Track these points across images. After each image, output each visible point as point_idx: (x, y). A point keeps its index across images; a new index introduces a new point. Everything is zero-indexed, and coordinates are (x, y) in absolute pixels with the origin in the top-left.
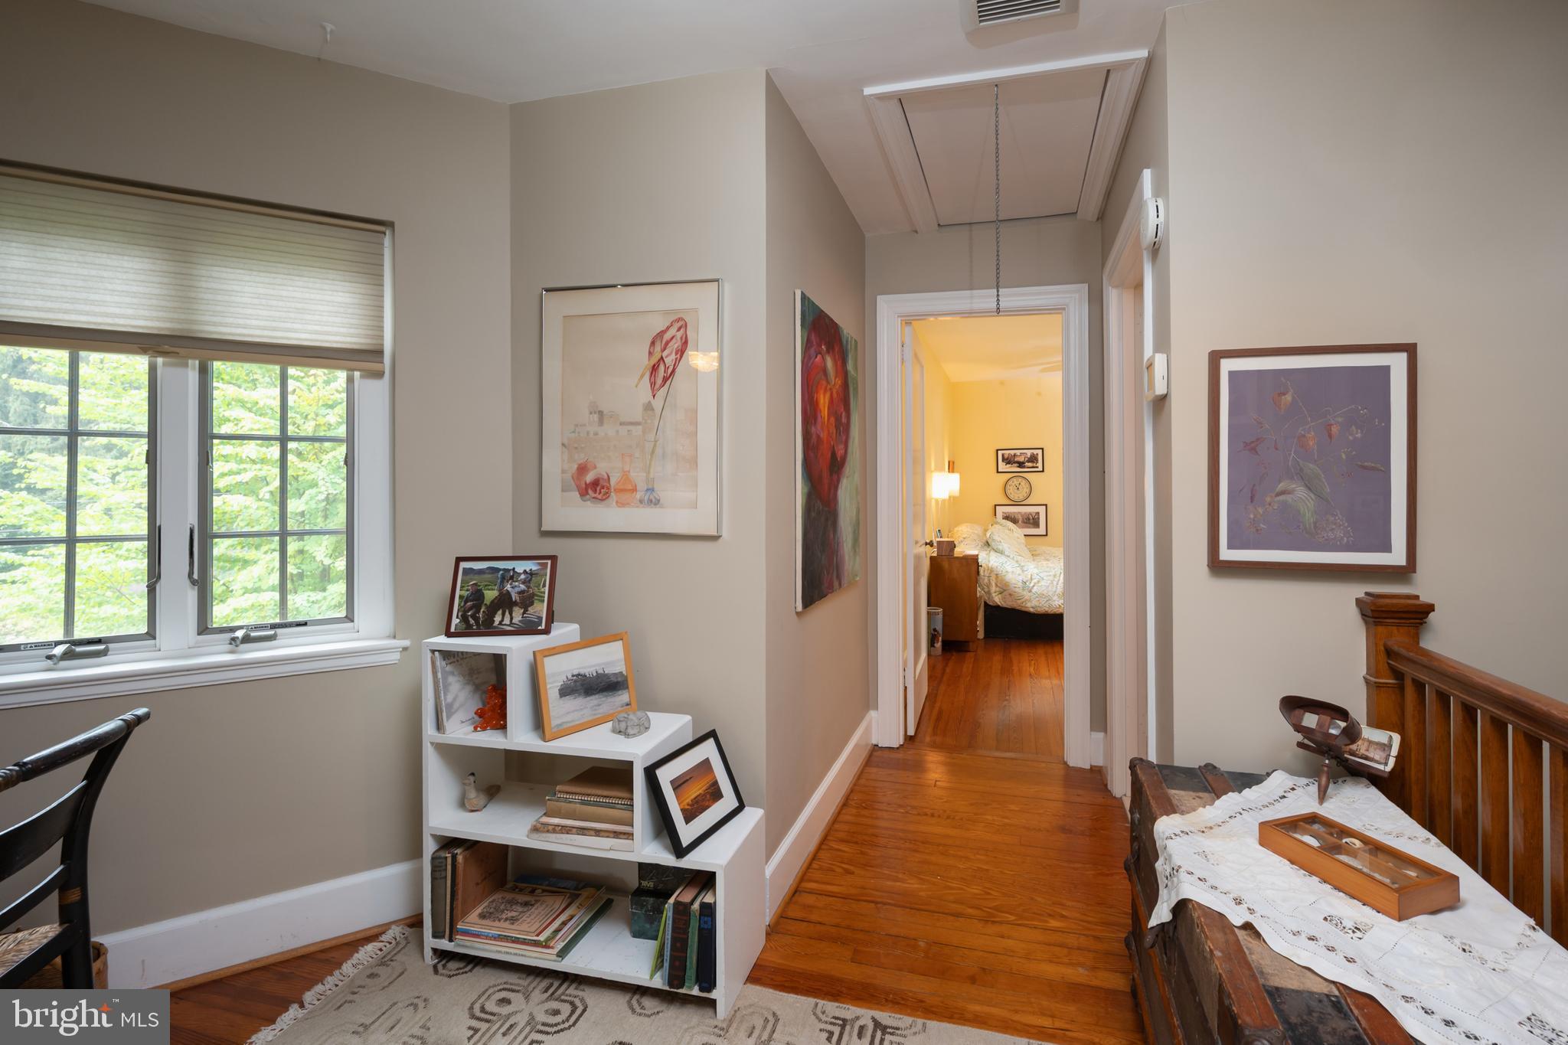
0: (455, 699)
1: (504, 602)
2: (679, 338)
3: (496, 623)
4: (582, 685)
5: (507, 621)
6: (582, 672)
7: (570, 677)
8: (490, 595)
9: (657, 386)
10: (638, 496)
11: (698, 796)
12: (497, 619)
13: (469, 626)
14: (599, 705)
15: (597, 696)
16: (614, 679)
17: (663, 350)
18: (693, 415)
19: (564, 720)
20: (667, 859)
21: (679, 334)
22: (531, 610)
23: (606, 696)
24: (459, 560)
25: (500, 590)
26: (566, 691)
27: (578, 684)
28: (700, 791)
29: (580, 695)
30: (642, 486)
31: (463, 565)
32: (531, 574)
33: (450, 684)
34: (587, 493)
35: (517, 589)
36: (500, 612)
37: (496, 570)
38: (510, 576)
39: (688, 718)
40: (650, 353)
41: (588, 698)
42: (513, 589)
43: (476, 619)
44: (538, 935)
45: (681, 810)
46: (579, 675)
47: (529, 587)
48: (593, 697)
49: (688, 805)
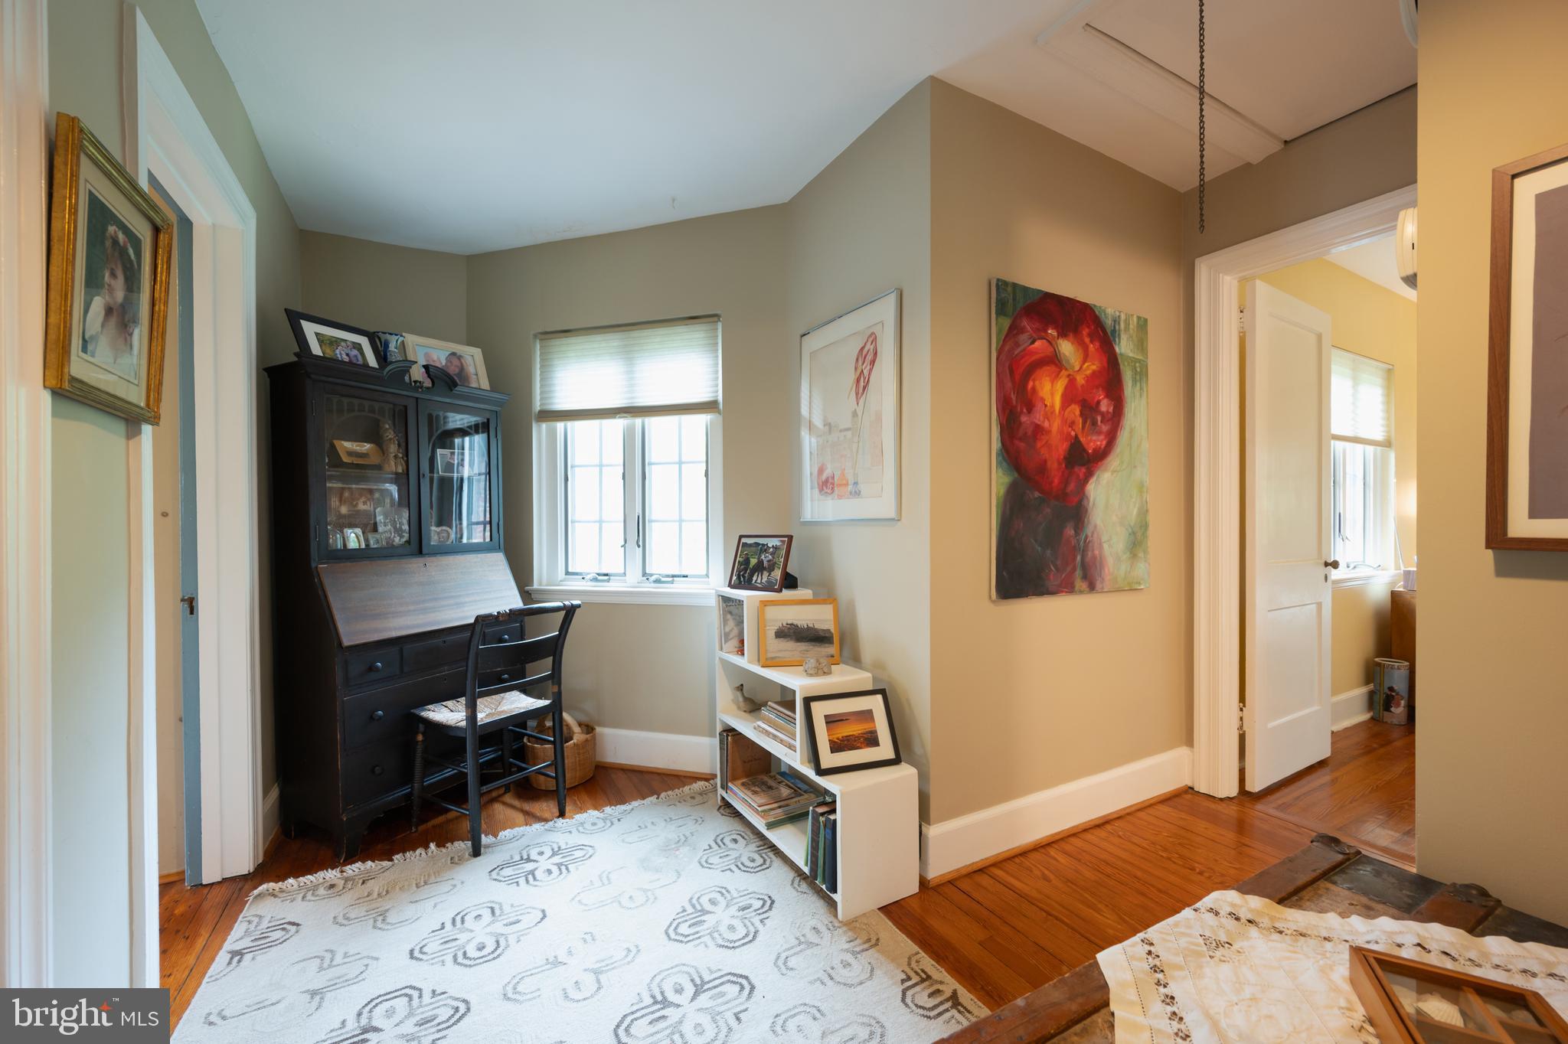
0: (731, 630)
1: (759, 568)
2: (872, 350)
3: (754, 581)
4: (794, 632)
5: (759, 581)
6: (795, 622)
7: (785, 624)
8: (753, 561)
9: (859, 395)
10: (850, 488)
11: (852, 735)
12: (754, 578)
13: (740, 582)
14: (807, 651)
15: (806, 644)
16: (822, 634)
17: (863, 364)
18: (879, 418)
19: (777, 655)
20: (809, 772)
21: (872, 347)
22: (773, 574)
23: (814, 646)
24: (741, 537)
25: (759, 558)
26: (781, 634)
27: (792, 631)
28: (854, 733)
29: (791, 639)
30: (851, 481)
31: (744, 540)
32: (776, 548)
33: (728, 620)
34: (823, 489)
35: (768, 559)
36: (757, 574)
37: (757, 544)
38: (764, 549)
39: (869, 675)
40: (856, 369)
41: (799, 644)
42: (766, 558)
43: (744, 577)
44: (759, 806)
45: (829, 740)
46: (792, 624)
47: (773, 558)
48: (803, 644)
49: (838, 739)
